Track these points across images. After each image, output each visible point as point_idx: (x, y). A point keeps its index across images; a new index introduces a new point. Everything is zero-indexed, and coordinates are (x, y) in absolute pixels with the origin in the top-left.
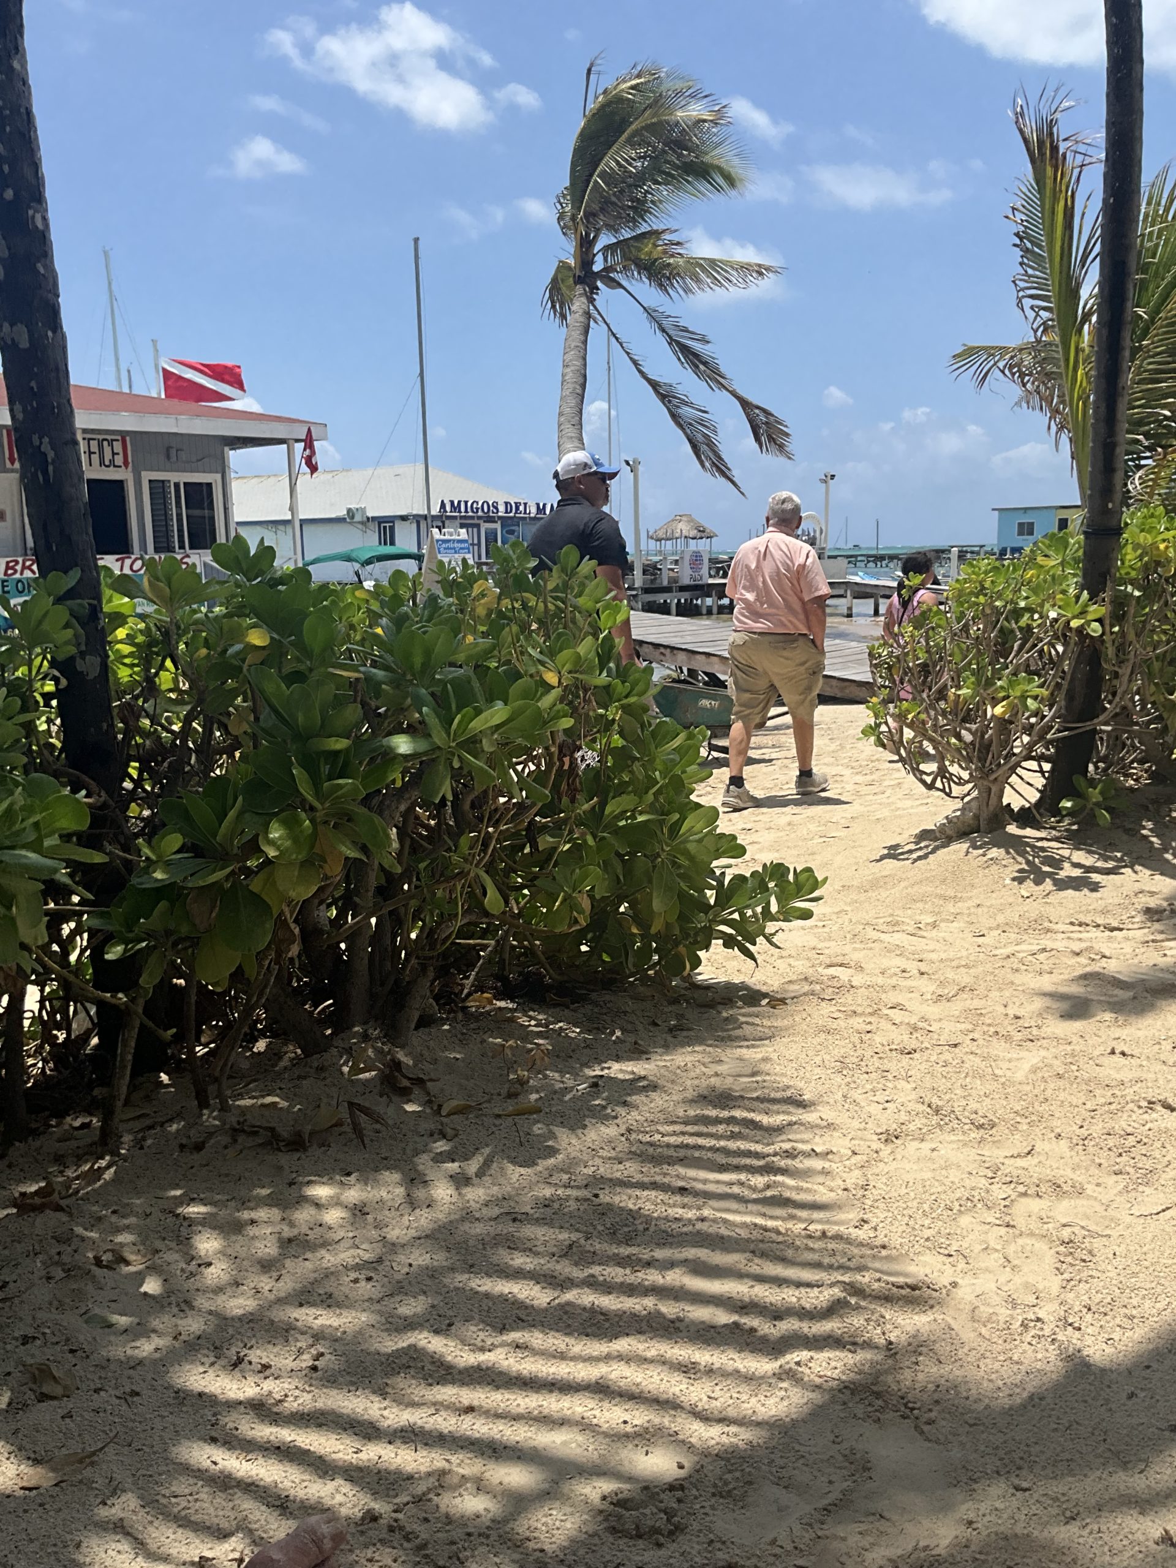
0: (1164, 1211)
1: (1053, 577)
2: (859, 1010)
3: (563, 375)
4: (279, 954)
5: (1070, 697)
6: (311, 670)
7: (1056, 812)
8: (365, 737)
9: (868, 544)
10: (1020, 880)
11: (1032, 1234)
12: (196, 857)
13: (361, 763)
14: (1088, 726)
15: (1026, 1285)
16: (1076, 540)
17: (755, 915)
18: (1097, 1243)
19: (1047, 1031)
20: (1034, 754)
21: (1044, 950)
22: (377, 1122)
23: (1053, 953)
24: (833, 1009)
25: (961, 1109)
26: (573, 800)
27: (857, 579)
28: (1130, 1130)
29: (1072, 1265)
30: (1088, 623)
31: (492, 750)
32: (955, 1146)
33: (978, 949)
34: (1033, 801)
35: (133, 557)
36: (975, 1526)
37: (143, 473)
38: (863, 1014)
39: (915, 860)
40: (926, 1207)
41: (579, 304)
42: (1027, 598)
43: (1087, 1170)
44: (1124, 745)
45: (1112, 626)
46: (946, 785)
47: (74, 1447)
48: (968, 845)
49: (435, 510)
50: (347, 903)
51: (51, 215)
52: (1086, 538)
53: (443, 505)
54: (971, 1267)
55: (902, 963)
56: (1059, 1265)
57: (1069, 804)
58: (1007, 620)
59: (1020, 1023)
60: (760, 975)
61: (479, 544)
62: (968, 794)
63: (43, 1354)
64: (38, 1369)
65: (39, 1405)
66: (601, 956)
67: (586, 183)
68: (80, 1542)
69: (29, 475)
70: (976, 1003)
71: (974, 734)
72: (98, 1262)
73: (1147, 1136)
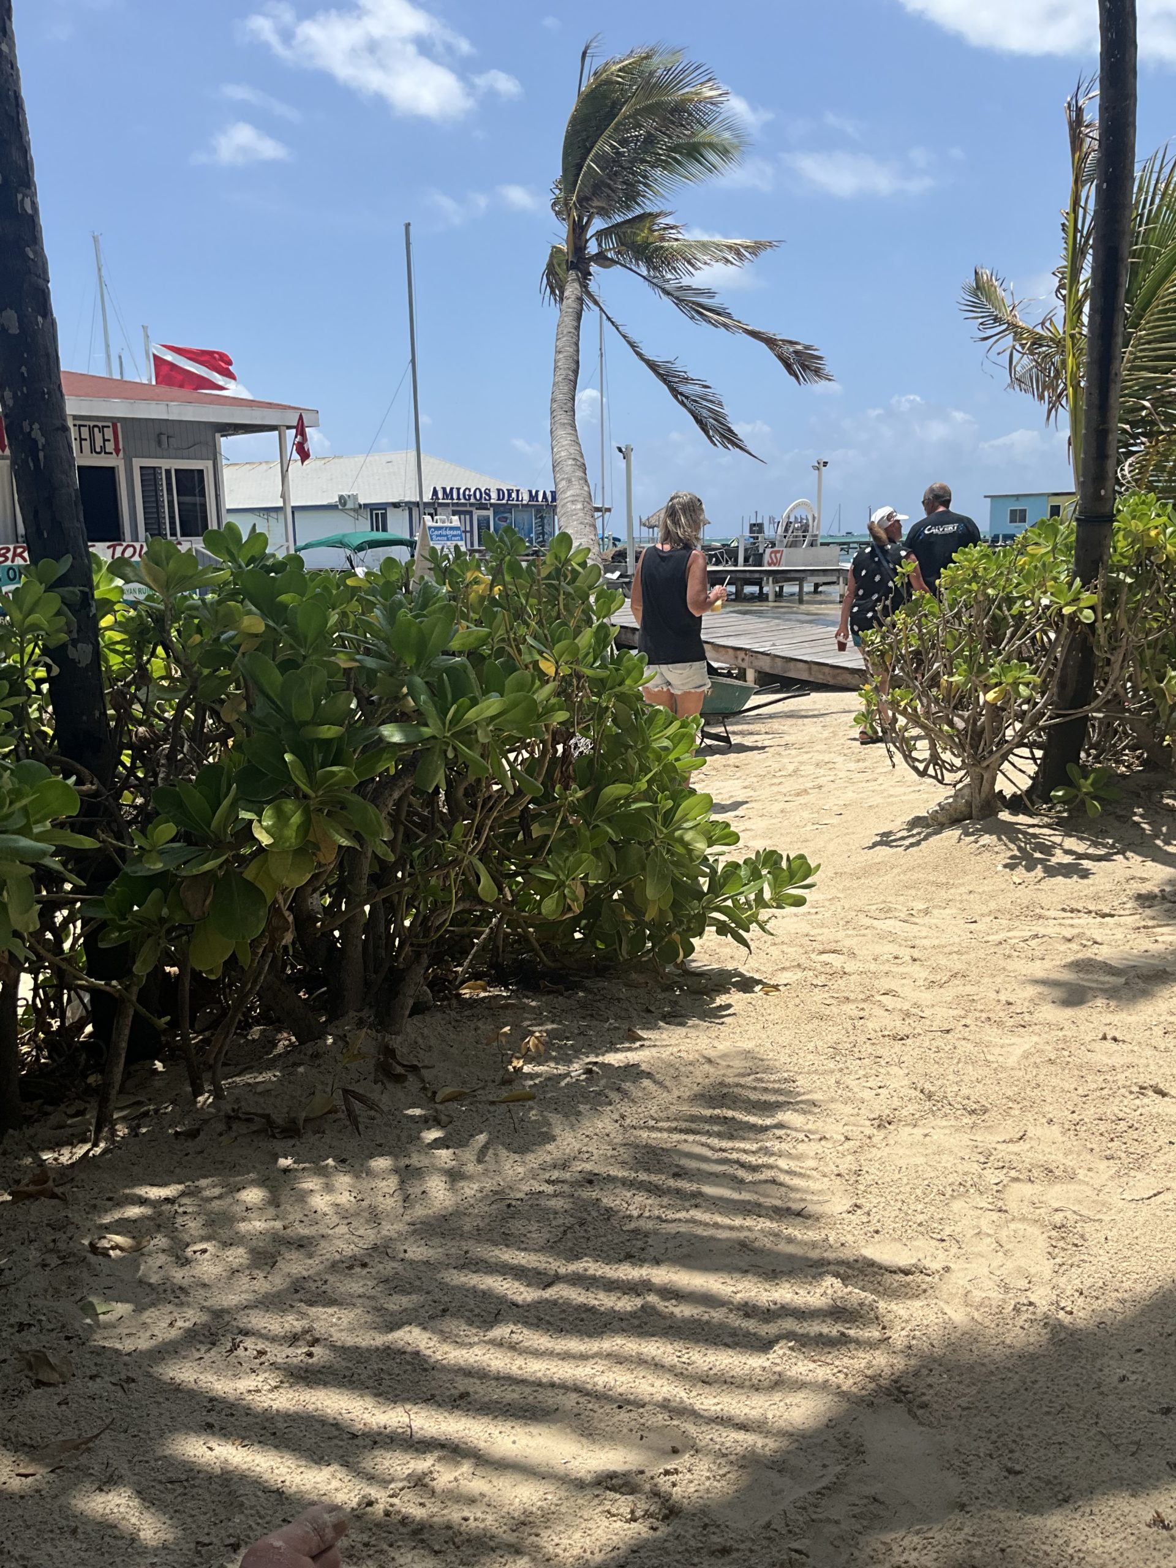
0: (1155, 1195)
1: (1044, 565)
2: (852, 996)
3: (556, 362)
4: (273, 941)
5: (1062, 685)
6: (304, 658)
7: (1048, 800)
8: (358, 725)
10: (1011, 867)
11: (1024, 1219)
12: (189, 845)
13: (354, 751)
14: (1079, 713)
15: (1019, 1270)
16: (1067, 527)
17: (747, 902)
18: (1089, 1228)
19: (1038, 1017)
20: (1026, 741)
21: (1036, 936)
22: (371, 1109)
23: (1045, 939)
24: (826, 995)
25: (953, 1094)
26: (566, 788)
28: (1121, 1115)
29: (1064, 1249)
30: (1081, 610)
31: (486, 741)
32: (947, 1131)
33: (971, 936)
34: (1025, 787)
35: (125, 544)
36: (968, 1509)
37: (134, 460)
38: (855, 1000)
39: (908, 847)
40: (919, 1192)
41: (572, 290)
42: (1018, 584)
43: (1079, 1154)
44: (1116, 732)
45: (1104, 613)
46: (939, 772)
47: (70, 1433)
48: (959, 832)
49: (427, 497)
50: (340, 891)
51: (40, 199)
52: (1078, 525)
53: (435, 492)
54: (963, 1251)
55: (893, 949)
56: (1050, 1249)
57: (1060, 793)
58: (999, 608)
59: (1012, 1008)
60: (753, 963)
61: (471, 531)
62: (961, 781)
63: (39, 1341)
64: (34, 1356)
65: (36, 1392)
66: (595, 943)
67: (580, 167)
68: (77, 1527)
69: (19, 461)
70: (969, 989)
71: (966, 721)
72: (94, 1249)
73: (1138, 1121)
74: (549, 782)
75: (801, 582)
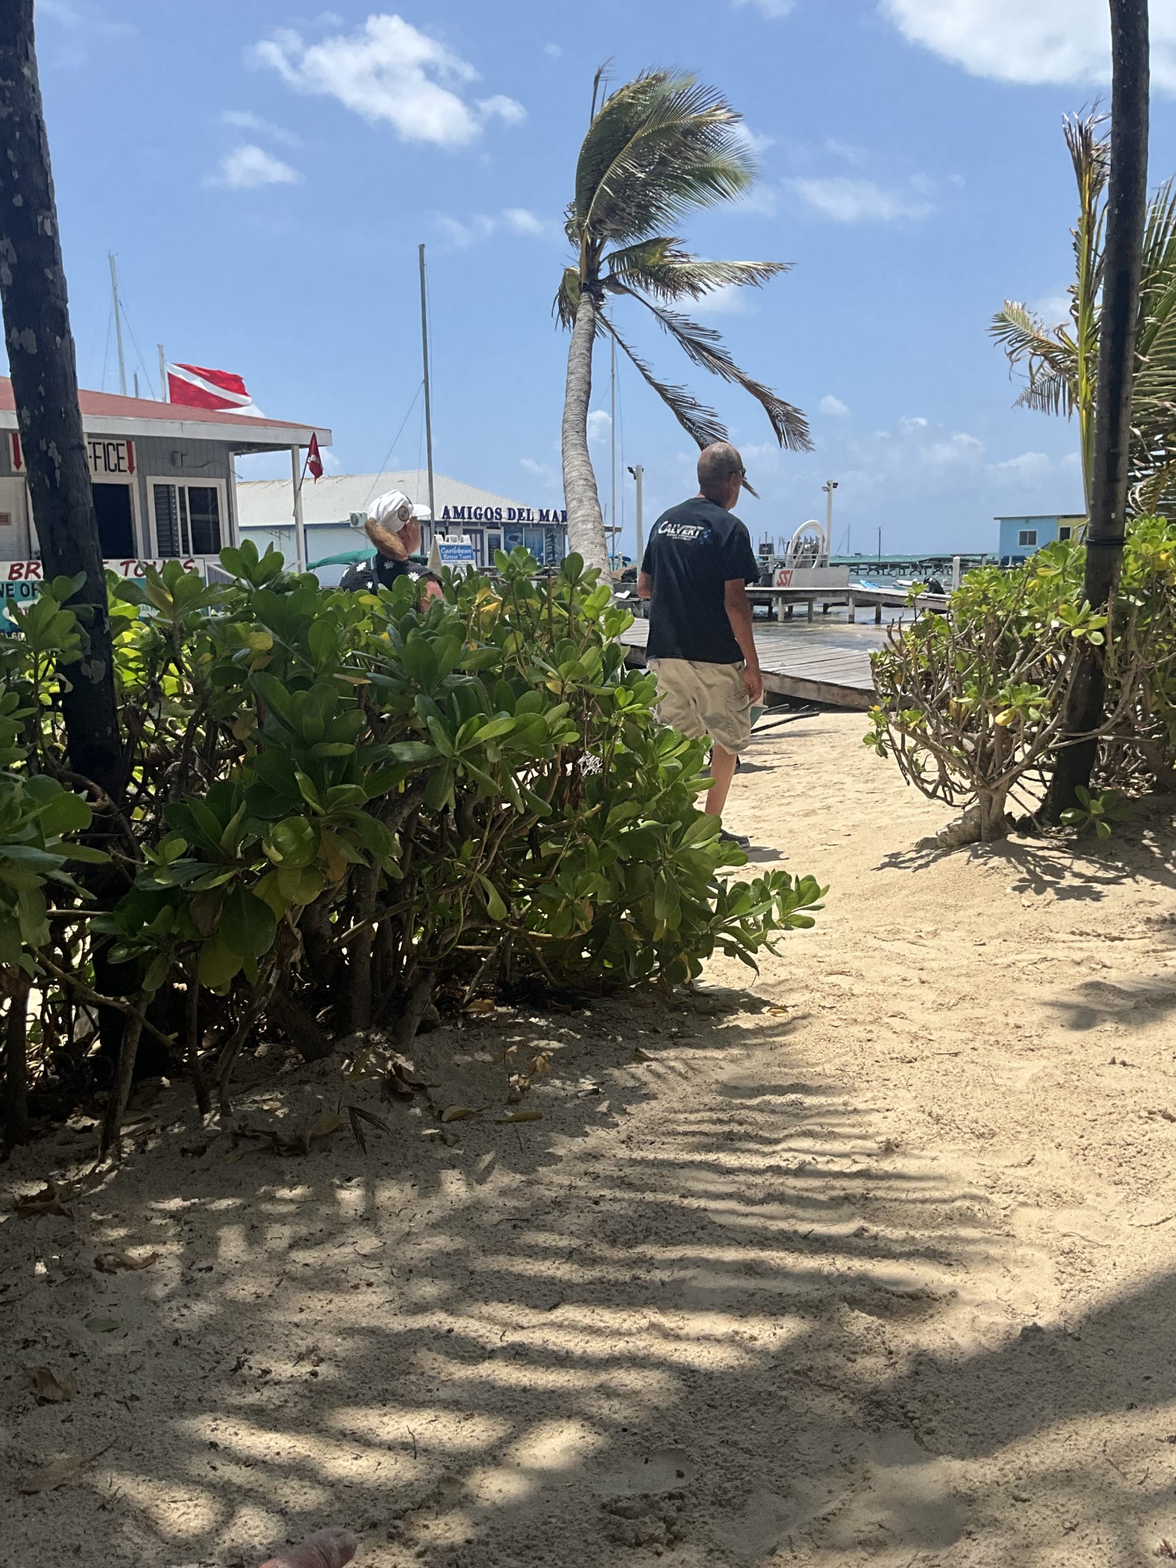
0: (1164, 1221)
1: (1057, 586)
2: (860, 1018)
3: (568, 383)
4: (281, 958)
5: (1072, 708)
6: (315, 675)
7: (1057, 822)
8: (368, 743)
9: (870, 553)
10: (1020, 889)
11: (1031, 1244)
12: (199, 861)
13: (365, 769)
14: (1088, 736)
15: (1027, 1295)
16: (1078, 550)
17: (756, 923)
18: (1098, 1253)
19: (1047, 1040)
20: (1035, 763)
21: (1045, 959)
22: (379, 1127)
23: (1054, 962)
24: (834, 1017)
25: (961, 1118)
26: (575, 807)
27: (859, 587)
28: (1130, 1140)
29: (1071, 1275)
30: (1090, 632)
31: (496, 760)
32: (956, 1155)
33: (980, 958)
34: (1034, 809)
35: (137, 561)
36: (973, 1536)
37: (148, 478)
38: (863, 1022)
39: (916, 869)
40: (926, 1216)
41: (584, 312)
42: (1029, 607)
43: (1087, 1179)
44: (1125, 754)
45: (1114, 637)
46: (948, 793)
47: (74, 1450)
48: (968, 854)
49: (439, 516)
50: (349, 909)
51: (60, 222)
52: (1089, 549)
53: (446, 511)
54: (971, 1276)
55: (902, 971)
56: (1058, 1275)
57: (1069, 815)
58: (1009, 629)
59: (1020, 1032)
60: (760, 984)
61: (482, 550)
62: (970, 803)
63: (43, 1356)
64: (39, 1373)
65: (40, 1409)
66: (602, 962)
67: (593, 190)
68: (80, 1546)
69: (35, 479)
70: (978, 1012)
71: (975, 743)
72: (99, 1265)
73: (1147, 1147)
74: (558, 801)
75: (810, 602)
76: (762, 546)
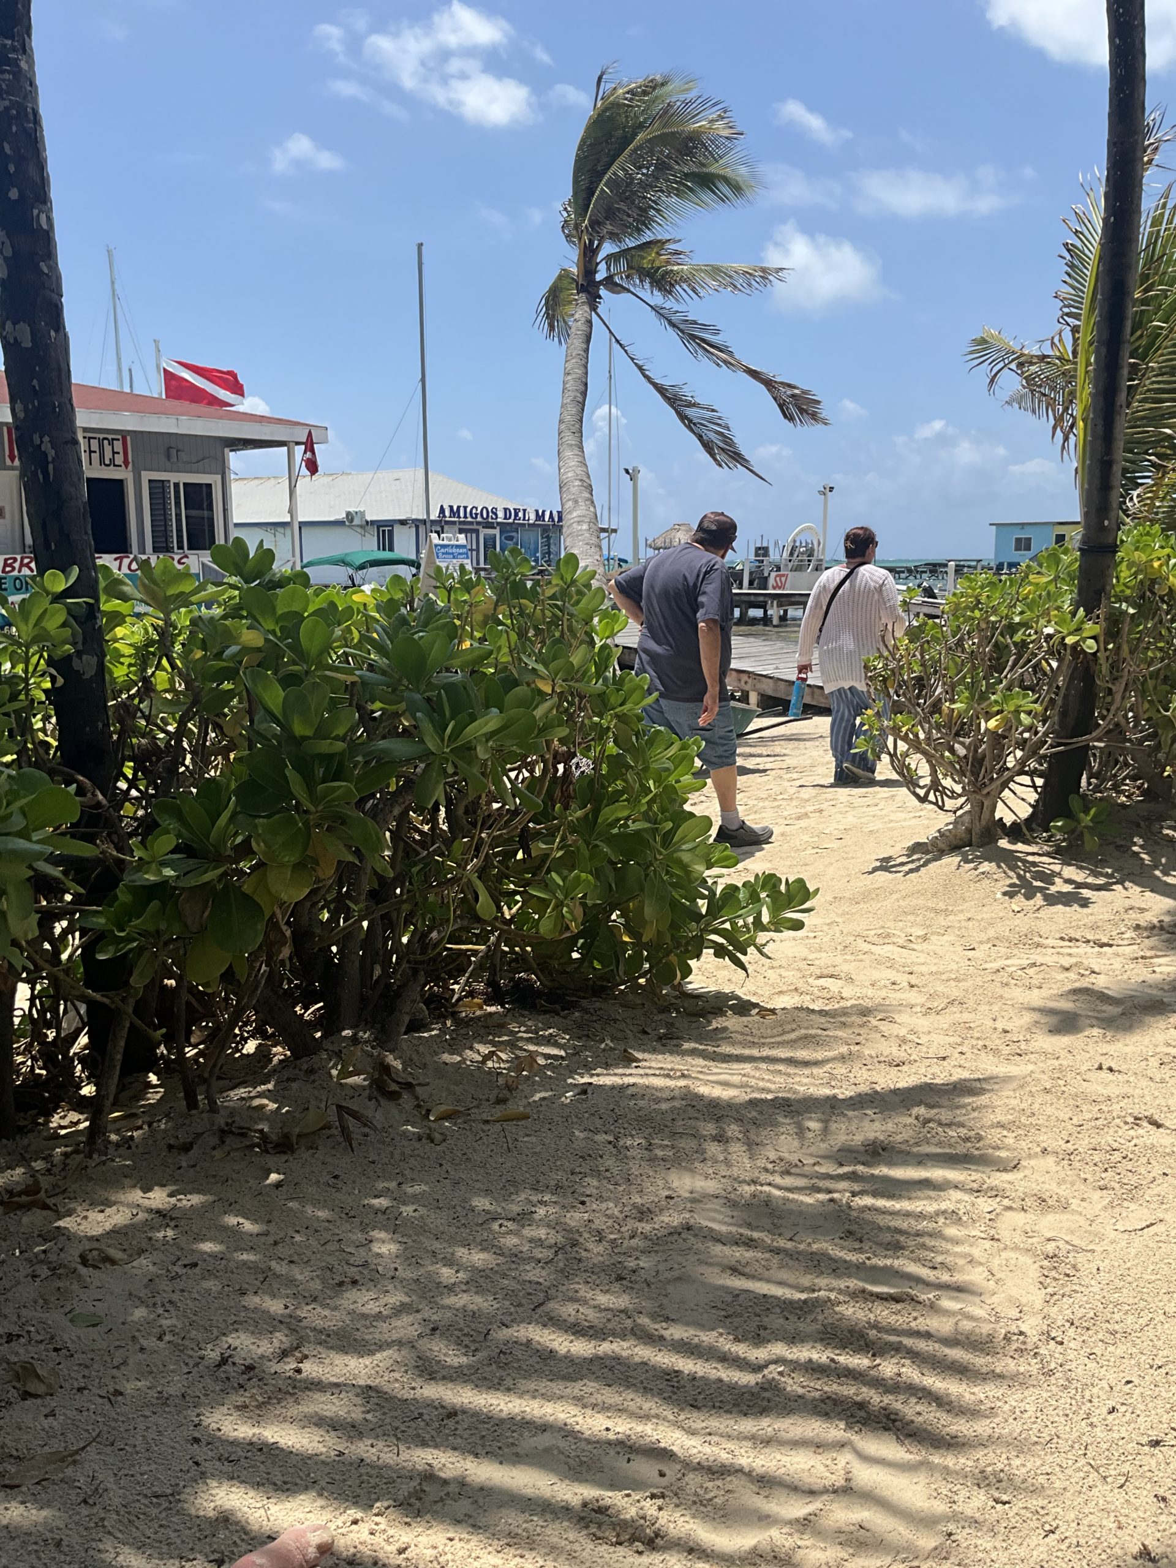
0: (1148, 1226)
1: (1049, 594)
2: (849, 1021)
3: (564, 383)
4: (270, 956)
5: (1064, 714)
6: (307, 673)
7: (1047, 829)
8: (360, 741)
10: (1010, 895)
11: (1016, 1248)
12: (188, 857)
13: (355, 767)
14: (1080, 742)
15: (1010, 1299)
16: (1071, 559)
17: (746, 925)
18: (1081, 1258)
19: (1035, 1045)
20: (1027, 769)
21: (1034, 965)
22: (365, 1125)
23: (1042, 968)
24: (823, 1020)
25: (948, 1122)
26: (566, 807)
28: (1115, 1145)
29: (1056, 1279)
30: (1084, 639)
31: (486, 758)
33: (969, 963)
34: (1024, 815)
35: (132, 556)
36: (952, 1538)
37: (143, 473)
38: (852, 1026)
39: (907, 873)
40: (911, 1219)
41: (581, 313)
42: (1022, 613)
43: (1073, 1184)
44: (1117, 762)
45: (1107, 643)
46: (939, 798)
47: (57, 1445)
48: (959, 858)
49: (434, 515)
50: (339, 907)
51: (56, 215)
52: (1082, 555)
53: (442, 510)
54: (954, 1280)
55: (892, 975)
56: (1042, 1279)
57: (1060, 824)
58: (1002, 635)
59: (1008, 1037)
60: (750, 986)
61: (478, 550)
62: (961, 808)
63: (26, 1350)
64: (21, 1367)
65: (23, 1404)
66: (592, 963)
67: (592, 191)
68: (61, 1540)
69: (29, 474)
70: (966, 1016)
71: (967, 748)
72: (84, 1261)
73: (1133, 1152)
74: (550, 798)
76: (758, 549)
